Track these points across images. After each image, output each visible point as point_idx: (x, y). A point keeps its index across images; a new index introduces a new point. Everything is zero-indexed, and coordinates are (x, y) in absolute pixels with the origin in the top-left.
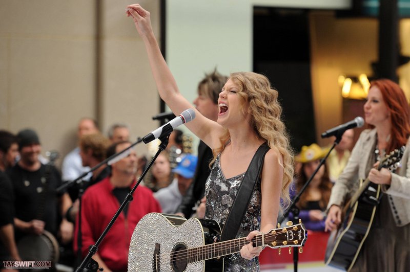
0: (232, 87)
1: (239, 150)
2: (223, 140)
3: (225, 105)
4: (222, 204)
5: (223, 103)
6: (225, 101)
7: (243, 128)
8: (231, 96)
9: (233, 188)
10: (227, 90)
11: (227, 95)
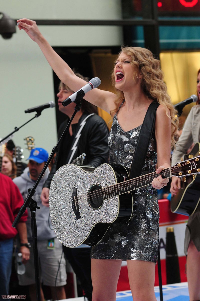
0: (125, 58)
1: (133, 108)
2: (118, 102)
3: (121, 73)
4: (124, 152)
5: (119, 71)
6: (121, 70)
7: (136, 91)
8: (125, 66)
9: (133, 138)
10: (122, 61)
11: (122, 65)
